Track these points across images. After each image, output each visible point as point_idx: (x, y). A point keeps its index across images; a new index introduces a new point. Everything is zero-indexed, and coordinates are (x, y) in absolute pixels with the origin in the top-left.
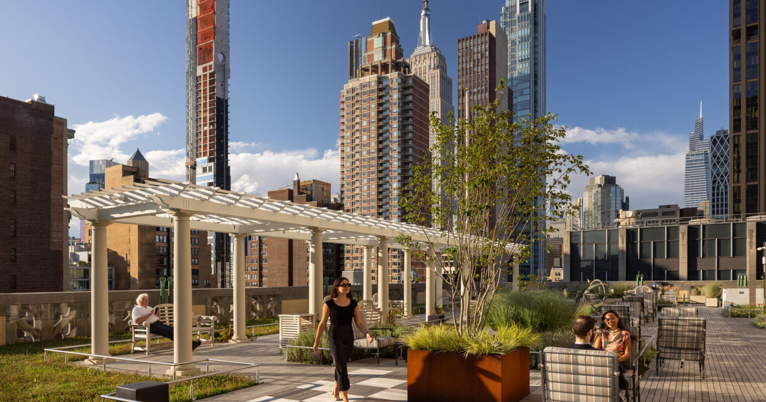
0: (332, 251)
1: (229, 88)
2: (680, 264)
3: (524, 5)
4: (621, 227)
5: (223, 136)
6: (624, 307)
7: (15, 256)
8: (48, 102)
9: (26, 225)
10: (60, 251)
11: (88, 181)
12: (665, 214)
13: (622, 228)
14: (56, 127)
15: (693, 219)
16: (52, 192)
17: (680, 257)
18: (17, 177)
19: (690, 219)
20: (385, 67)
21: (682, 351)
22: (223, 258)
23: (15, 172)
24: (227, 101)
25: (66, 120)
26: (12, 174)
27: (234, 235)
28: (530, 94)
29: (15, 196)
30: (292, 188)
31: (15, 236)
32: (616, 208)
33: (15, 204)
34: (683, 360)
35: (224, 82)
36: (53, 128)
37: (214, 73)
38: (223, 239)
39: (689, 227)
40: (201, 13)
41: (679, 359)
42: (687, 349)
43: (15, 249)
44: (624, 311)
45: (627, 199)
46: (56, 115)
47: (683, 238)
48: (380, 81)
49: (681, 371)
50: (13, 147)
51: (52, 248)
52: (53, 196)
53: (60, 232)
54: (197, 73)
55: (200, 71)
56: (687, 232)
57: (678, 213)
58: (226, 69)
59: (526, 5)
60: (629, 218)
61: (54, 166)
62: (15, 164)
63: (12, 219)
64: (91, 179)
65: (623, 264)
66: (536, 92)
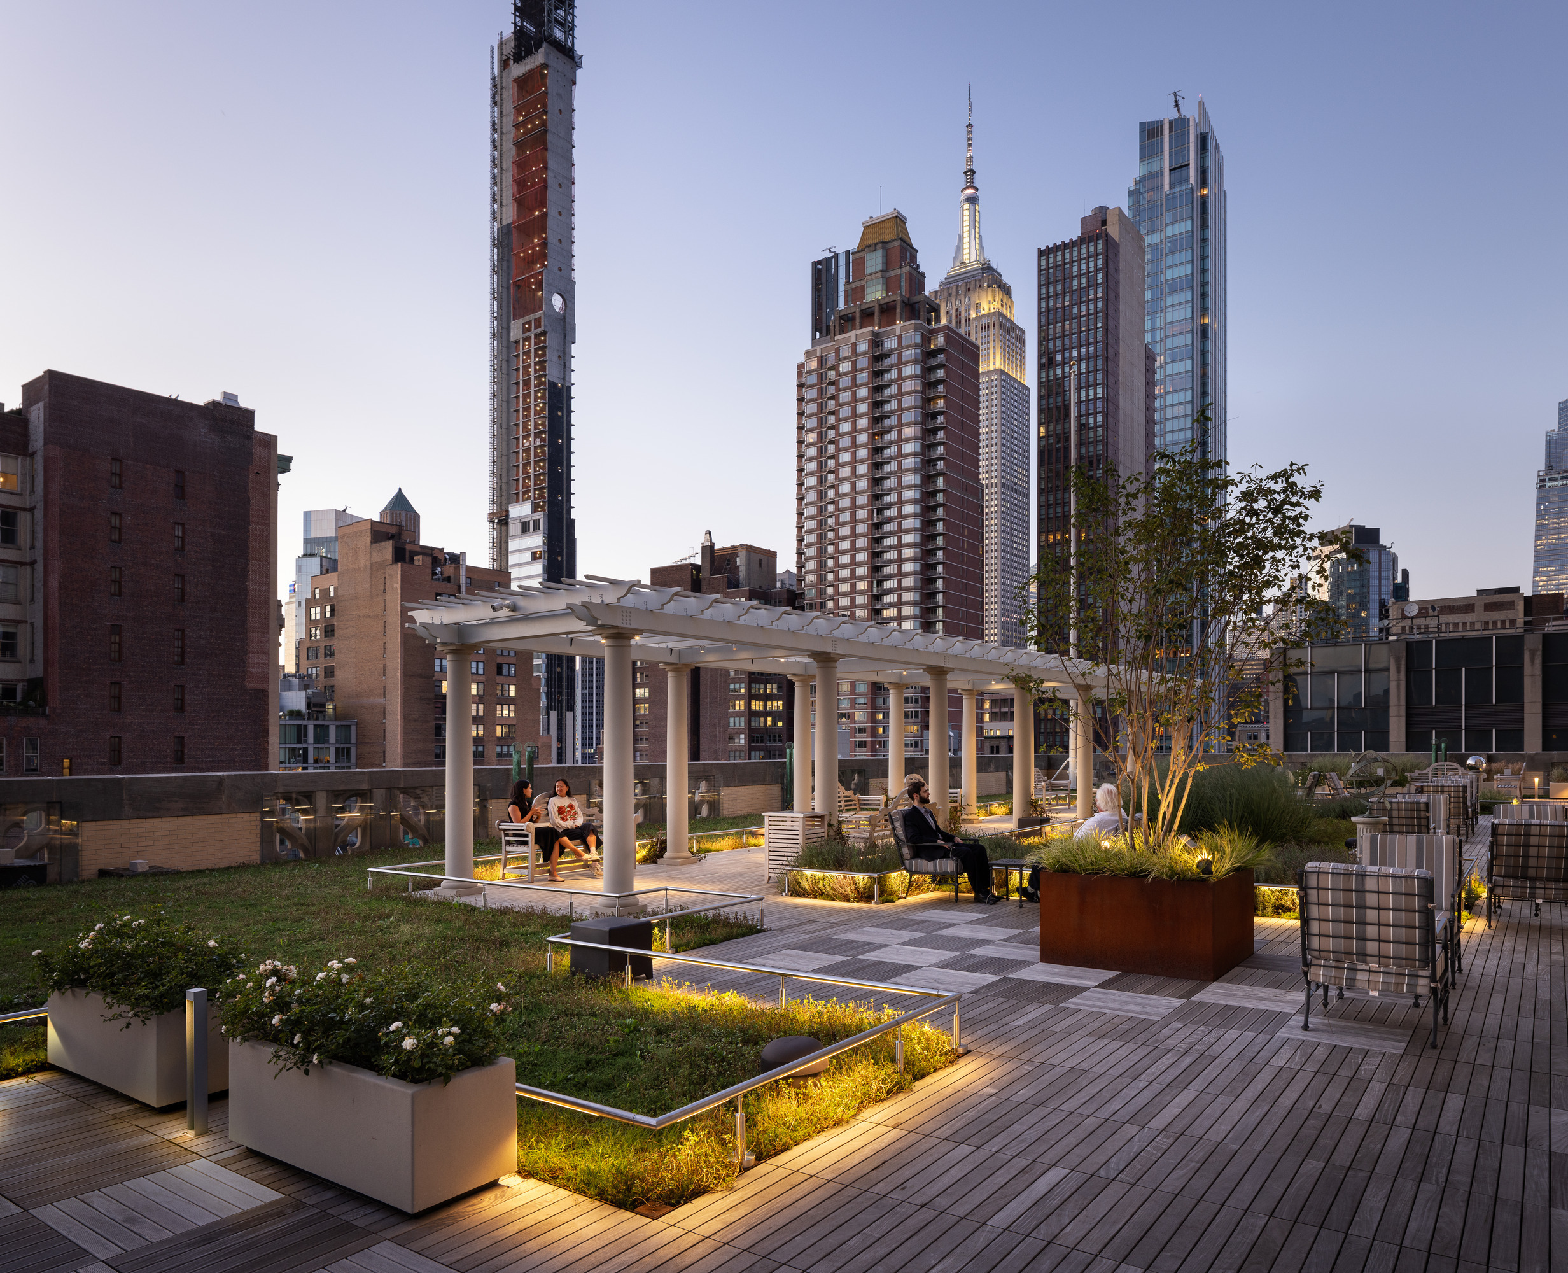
0: (779, 688)
1: (575, 363)
2: (1526, 716)
3: (1178, 173)
4: (1394, 638)
5: (562, 458)
6: (1418, 803)
7: (182, 700)
8: (244, 403)
9: (202, 641)
10: (263, 691)
11: (301, 553)
12: (1489, 607)
13: (1397, 640)
14: (258, 451)
15: (1555, 619)
16: (250, 577)
17: (1526, 700)
18: (187, 548)
19: (1548, 620)
20: (887, 311)
21: (1538, 884)
22: (560, 702)
23: (183, 538)
24: (569, 389)
25: (276, 437)
26: (178, 543)
27: (668, 668)
28: (1192, 358)
29: (183, 585)
30: (698, 560)
31: (183, 663)
32: (1380, 594)
33: (183, 600)
34: (1540, 901)
35: (564, 351)
36: (251, 454)
37: (544, 333)
38: (560, 665)
39: (1544, 636)
40: (518, 216)
41: (1532, 898)
42: (1548, 879)
43: (182, 687)
44: (1419, 810)
45: (1405, 573)
46: (257, 428)
47: (1532, 660)
48: (876, 342)
49: (1536, 922)
50: (180, 491)
51: (250, 685)
52: (250, 585)
53: (264, 653)
54: (512, 334)
55: (516, 332)
56: (1541, 647)
57: (1521, 607)
58: (568, 326)
59: (1184, 170)
60: (1412, 618)
61: (253, 527)
62: (183, 525)
63: (178, 630)
64: (306, 548)
65: (1399, 716)
66: (1204, 353)
